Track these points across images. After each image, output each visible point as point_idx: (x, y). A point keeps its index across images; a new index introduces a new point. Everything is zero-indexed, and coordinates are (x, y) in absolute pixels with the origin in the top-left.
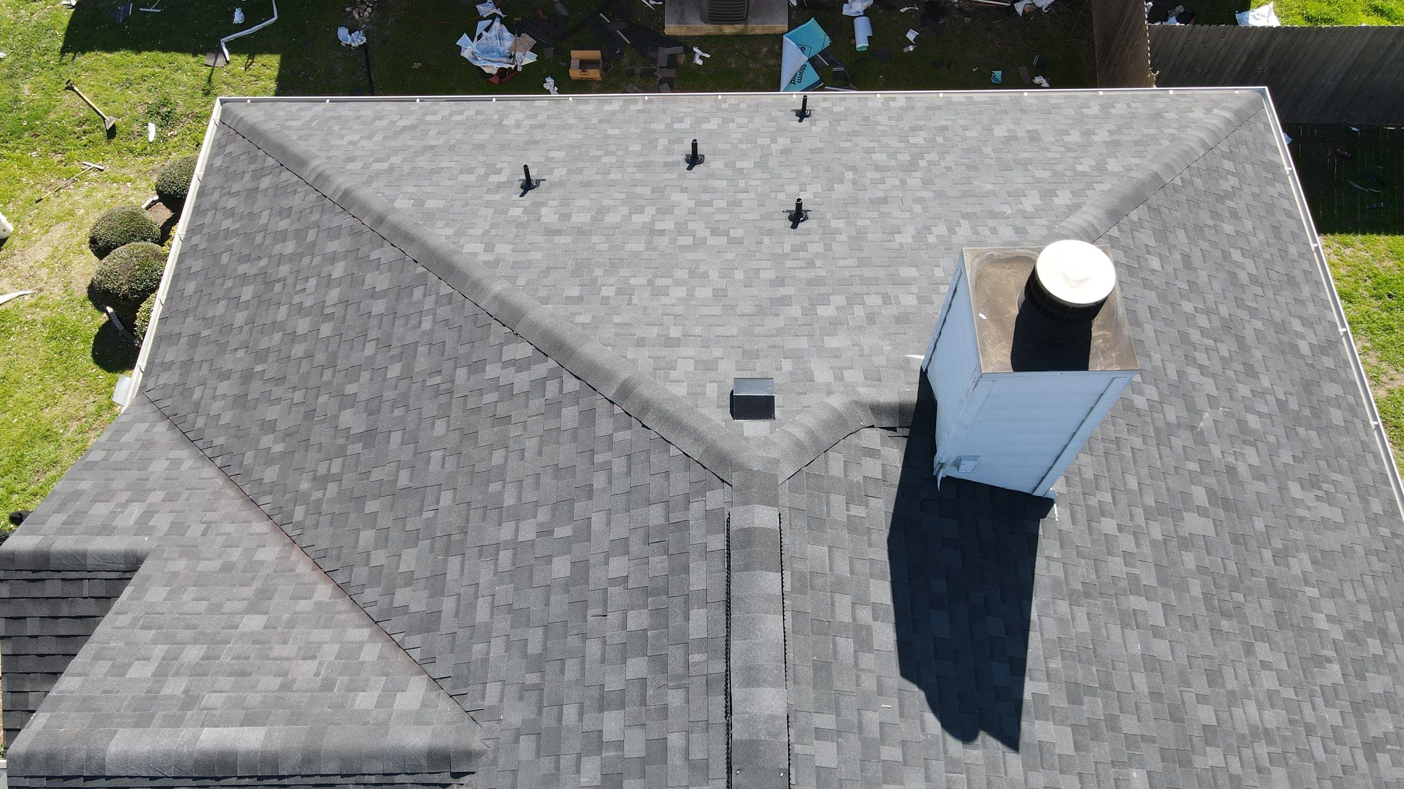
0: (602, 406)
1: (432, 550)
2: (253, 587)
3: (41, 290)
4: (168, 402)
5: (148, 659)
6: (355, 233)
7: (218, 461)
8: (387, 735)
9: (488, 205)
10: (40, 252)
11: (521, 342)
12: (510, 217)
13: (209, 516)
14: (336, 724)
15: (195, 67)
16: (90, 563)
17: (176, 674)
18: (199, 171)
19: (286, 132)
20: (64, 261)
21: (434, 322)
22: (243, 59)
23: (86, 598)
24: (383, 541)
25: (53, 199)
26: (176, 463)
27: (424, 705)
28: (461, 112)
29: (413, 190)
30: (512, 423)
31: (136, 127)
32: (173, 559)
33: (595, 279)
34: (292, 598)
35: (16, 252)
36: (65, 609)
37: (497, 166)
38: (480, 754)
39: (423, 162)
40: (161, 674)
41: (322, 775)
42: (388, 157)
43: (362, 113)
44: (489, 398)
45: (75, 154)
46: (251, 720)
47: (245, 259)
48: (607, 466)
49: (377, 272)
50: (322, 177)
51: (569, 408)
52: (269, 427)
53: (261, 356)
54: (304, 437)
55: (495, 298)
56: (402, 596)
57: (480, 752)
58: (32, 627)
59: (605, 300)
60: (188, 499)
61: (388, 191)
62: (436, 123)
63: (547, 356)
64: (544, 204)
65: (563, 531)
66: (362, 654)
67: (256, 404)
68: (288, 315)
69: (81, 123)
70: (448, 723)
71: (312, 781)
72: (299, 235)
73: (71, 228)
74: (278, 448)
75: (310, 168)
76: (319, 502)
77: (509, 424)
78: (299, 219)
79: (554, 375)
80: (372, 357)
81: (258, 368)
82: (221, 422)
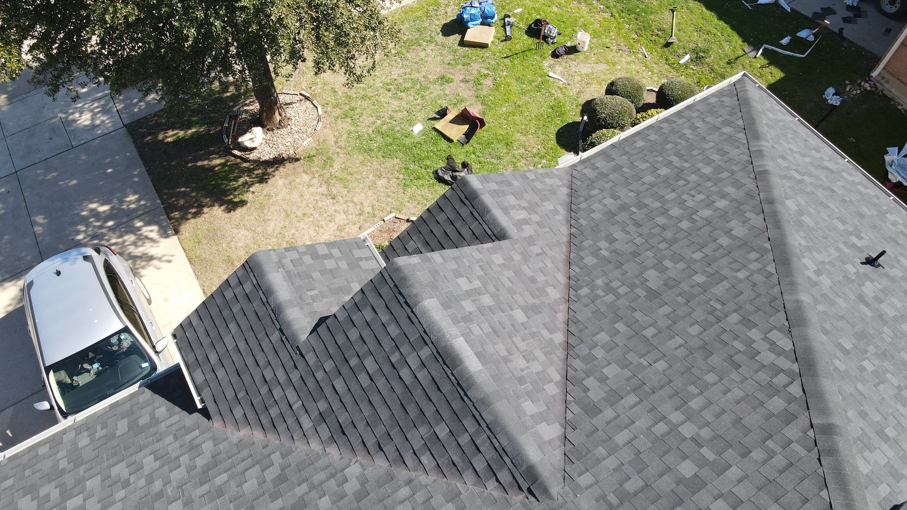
0: (803, 420)
1: (628, 379)
2: (534, 301)
3: (569, 85)
4: (579, 183)
5: (470, 282)
6: (749, 195)
7: (573, 230)
8: (523, 434)
9: (838, 249)
10: (585, 69)
11: (788, 338)
12: (844, 267)
13: (547, 249)
14: (509, 402)
15: (738, 47)
16: (487, 217)
17: (473, 301)
18: (698, 97)
19: (763, 116)
20: (590, 81)
21: (747, 278)
22: (765, 62)
23: (470, 229)
24: (610, 348)
25: (614, 51)
26: (556, 212)
27: (550, 442)
28: (866, 187)
29: (803, 202)
30: (738, 371)
31: (681, 51)
32: (517, 252)
33: (866, 351)
34: (544, 324)
35: (577, 61)
36: (458, 225)
37: (862, 235)
38: (550, 497)
39: (821, 194)
40: (469, 294)
41: (480, 415)
42: (804, 174)
43: (809, 140)
44: (737, 344)
45: (643, 40)
46: (480, 356)
47: (679, 155)
48: (771, 455)
49: (742, 224)
50: (760, 153)
51: (781, 400)
52: (611, 240)
53: (641, 205)
54: (621, 261)
55: (797, 301)
56: (590, 382)
57: (552, 496)
58: (441, 218)
59: (862, 369)
60: (546, 233)
61: (788, 191)
62: (846, 180)
63: (797, 361)
64: (872, 281)
65: (708, 453)
66: (547, 386)
67: (616, 223)
68: (673, 200)
69: (660, 30)
70: (551, 464)
71: (475, 412)
72: (719, 169)
73: (607, 70)
74: (605, 253)
75: (759, 143)
76: (598, 297)
77: (735, 369)
78: (727, 162)
79: (789, 373)
80: (695, 261)
81: (634, 209)
82: (592, 215)
